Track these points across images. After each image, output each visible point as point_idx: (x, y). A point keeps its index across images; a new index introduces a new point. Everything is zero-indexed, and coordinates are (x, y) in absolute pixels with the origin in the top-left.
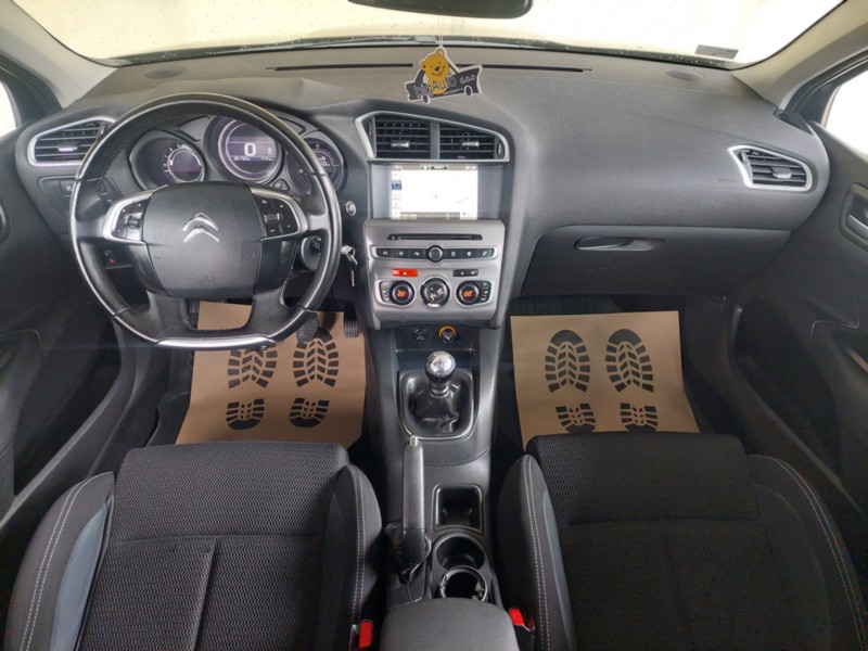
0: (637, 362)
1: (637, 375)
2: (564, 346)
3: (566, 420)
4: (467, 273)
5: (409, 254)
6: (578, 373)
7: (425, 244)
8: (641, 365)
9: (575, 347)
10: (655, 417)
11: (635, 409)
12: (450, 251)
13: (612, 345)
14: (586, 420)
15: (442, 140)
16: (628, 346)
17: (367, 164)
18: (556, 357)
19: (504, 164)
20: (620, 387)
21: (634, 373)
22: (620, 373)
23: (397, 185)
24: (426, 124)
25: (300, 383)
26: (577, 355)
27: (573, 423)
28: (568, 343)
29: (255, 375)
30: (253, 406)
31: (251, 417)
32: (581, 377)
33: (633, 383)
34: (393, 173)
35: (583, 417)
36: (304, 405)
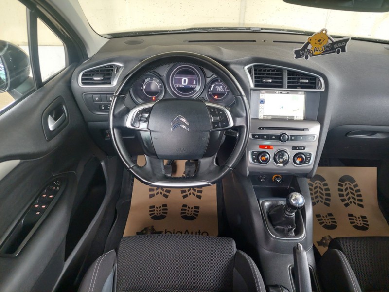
0: (354, 192)
1: (354, 199)
2: (316, 183)
3: (321, 221)
4: (299, 148)
5: (269, 137)
6: (324, 197)
7: (278, 132)
8: (356, 194)
9: (322, 183)
10: (367, 222)
11: (356, 217)
12: (291, 136)
13: (341, 183)
14: (332, 222)
15: (289, 79)
16: (349, 184)
17: (250, 90)
18: (313, 188)
19: (321, 92)
20: (347, 205)
21: (353, 198)
22: (346, 198)
23: (262, 101)
24: (281, 70)
25: (185, 197)
26: (324, 188)
27: (325, 223)
28: (318, 181)
29: (162, 191)
30: (162, 208)
31: (161, 214)
32: (326, 199)
33: (352, 203)
34: (261, 95)
35: (330, 221)
36: (187, 208)
